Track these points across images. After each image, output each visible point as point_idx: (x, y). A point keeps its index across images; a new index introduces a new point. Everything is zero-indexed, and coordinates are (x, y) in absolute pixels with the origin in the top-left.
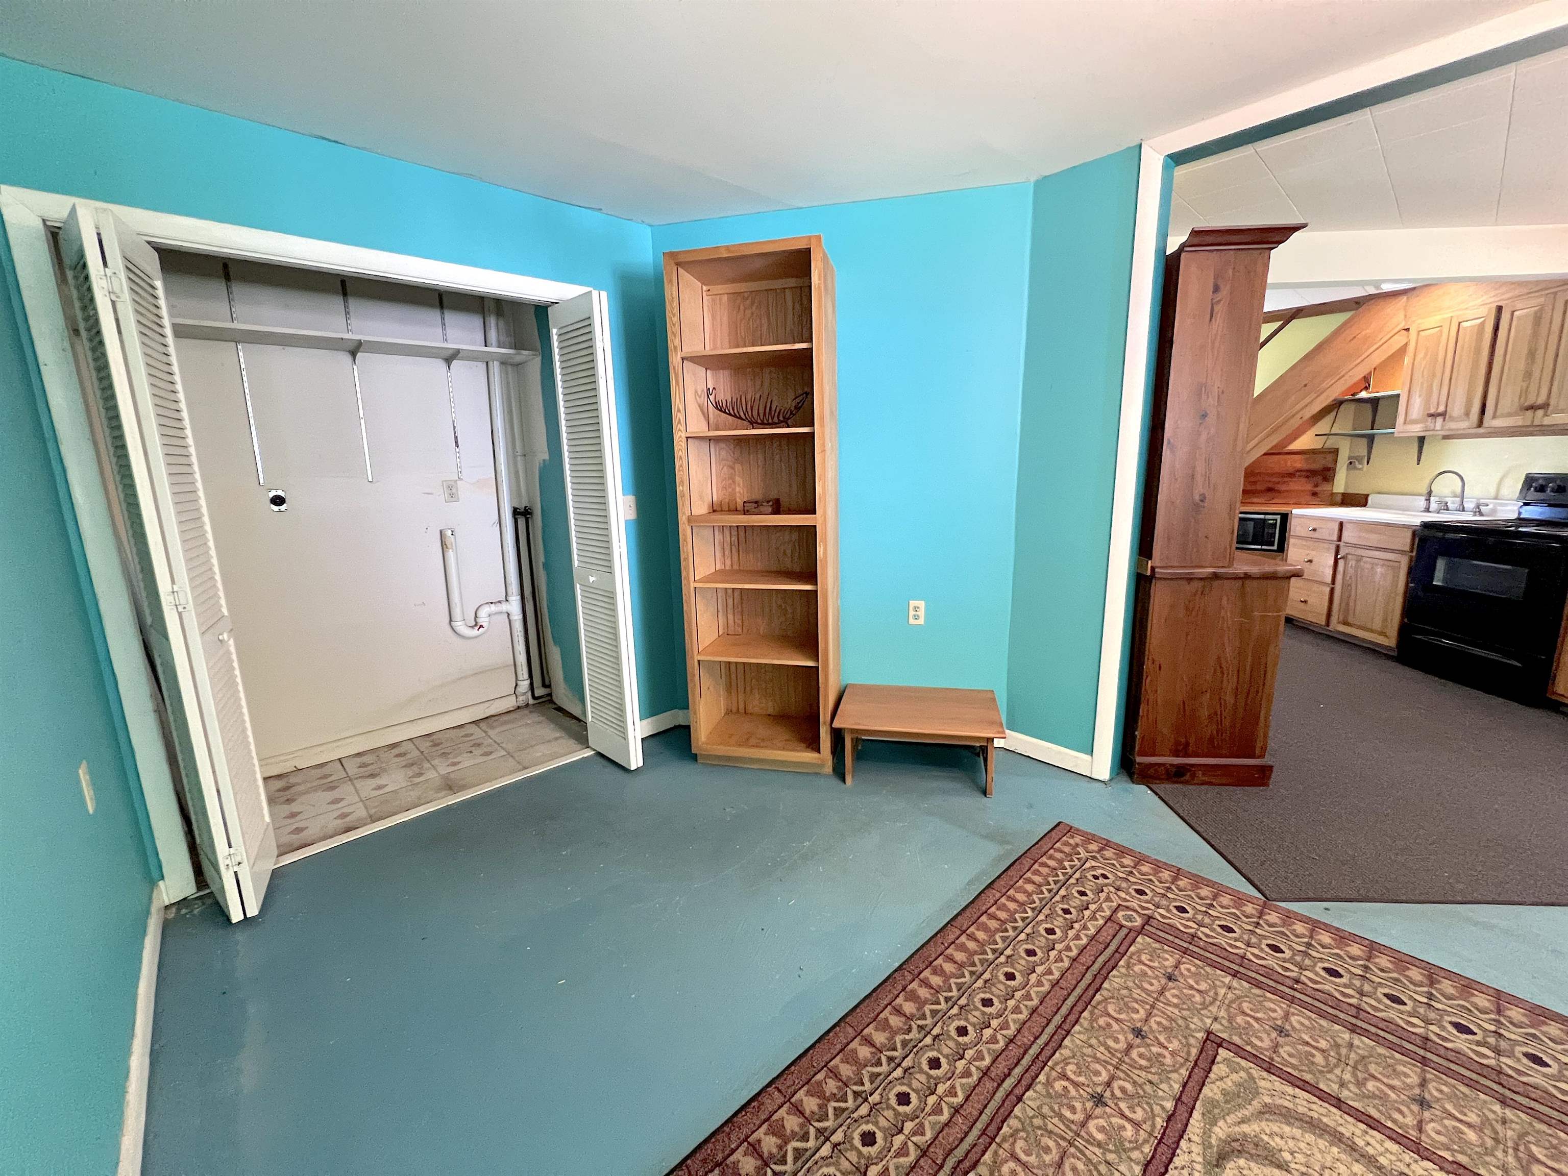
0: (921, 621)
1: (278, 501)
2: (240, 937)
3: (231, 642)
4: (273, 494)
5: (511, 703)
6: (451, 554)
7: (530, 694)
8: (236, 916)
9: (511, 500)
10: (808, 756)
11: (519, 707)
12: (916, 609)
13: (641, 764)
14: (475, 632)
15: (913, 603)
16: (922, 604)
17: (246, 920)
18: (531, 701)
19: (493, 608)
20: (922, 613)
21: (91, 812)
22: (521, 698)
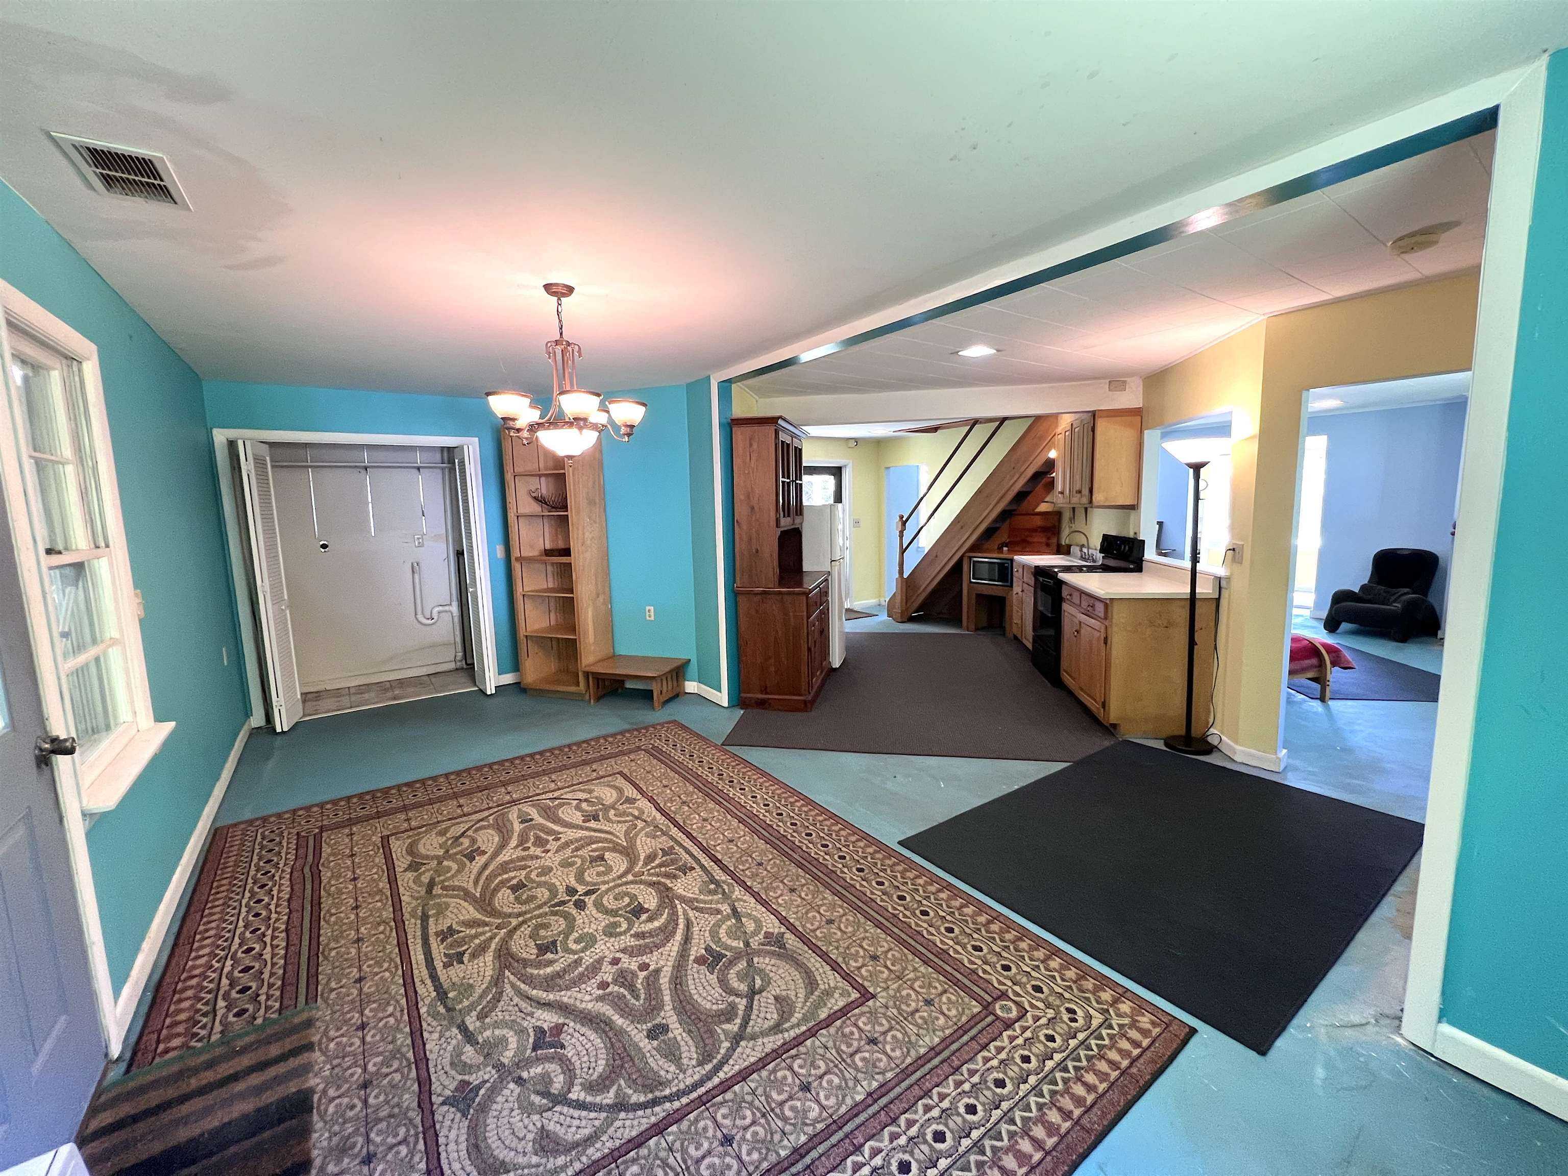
0: (652, 618)
1: (324, 546)
2: (279, 738)
3: (288, 612)
4: (321, 543)
5: (452, 666)
6: (417, 576)
7: (464, 662)
8: (279, 730)
9: (454, 545)
10: (573, 689)
11: (457, 669)
12: (649, 611)
13: (494, 692)
14: (430, 622)
15: (648, 608)
16: (652, 608)
17: (283, 732)
18: (465, 666)
19: (441, 608)
20: (652, 613)
21: (226, 664)
22: (458, 664)
